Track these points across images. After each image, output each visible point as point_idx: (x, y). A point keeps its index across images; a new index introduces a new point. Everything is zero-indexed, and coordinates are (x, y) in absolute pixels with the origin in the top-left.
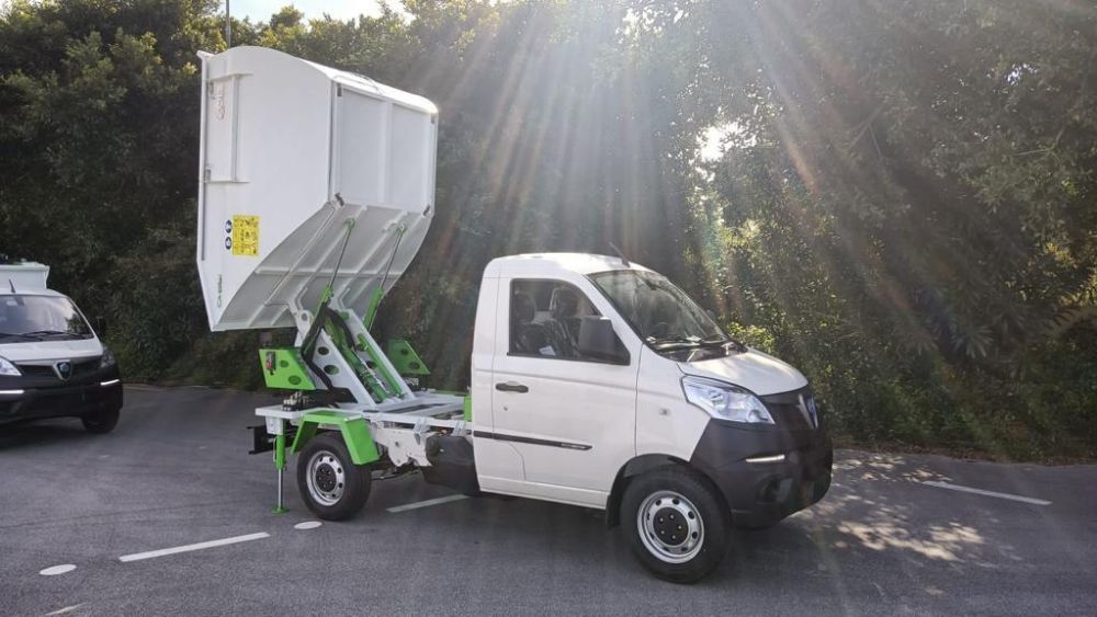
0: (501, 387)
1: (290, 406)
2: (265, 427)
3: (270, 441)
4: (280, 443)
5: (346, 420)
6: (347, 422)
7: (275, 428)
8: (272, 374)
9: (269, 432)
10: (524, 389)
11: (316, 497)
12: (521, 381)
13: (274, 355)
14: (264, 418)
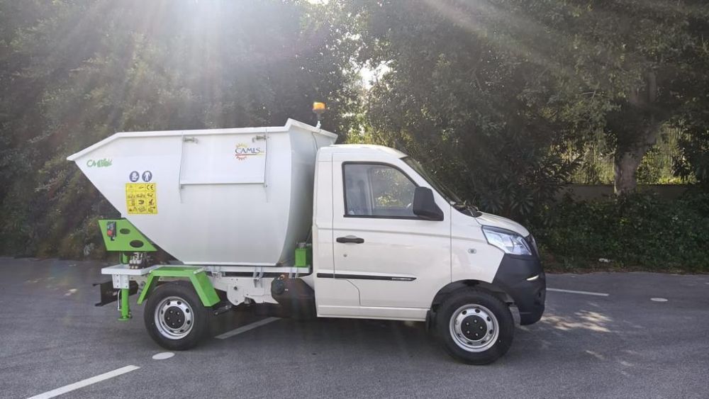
0: (341, 240)
1: (136, 265)
2: (111, 283)
3: (115, 294)
4: (124, 295)
5: (195, 272)
6: (196, 275)
7: (121, 283)
8: (112, 240)
9: (115, 287)
10: (360, 241)
11: (163, 333)
12: (358, 235)
13: (115, 225)
14: (110, 276)
